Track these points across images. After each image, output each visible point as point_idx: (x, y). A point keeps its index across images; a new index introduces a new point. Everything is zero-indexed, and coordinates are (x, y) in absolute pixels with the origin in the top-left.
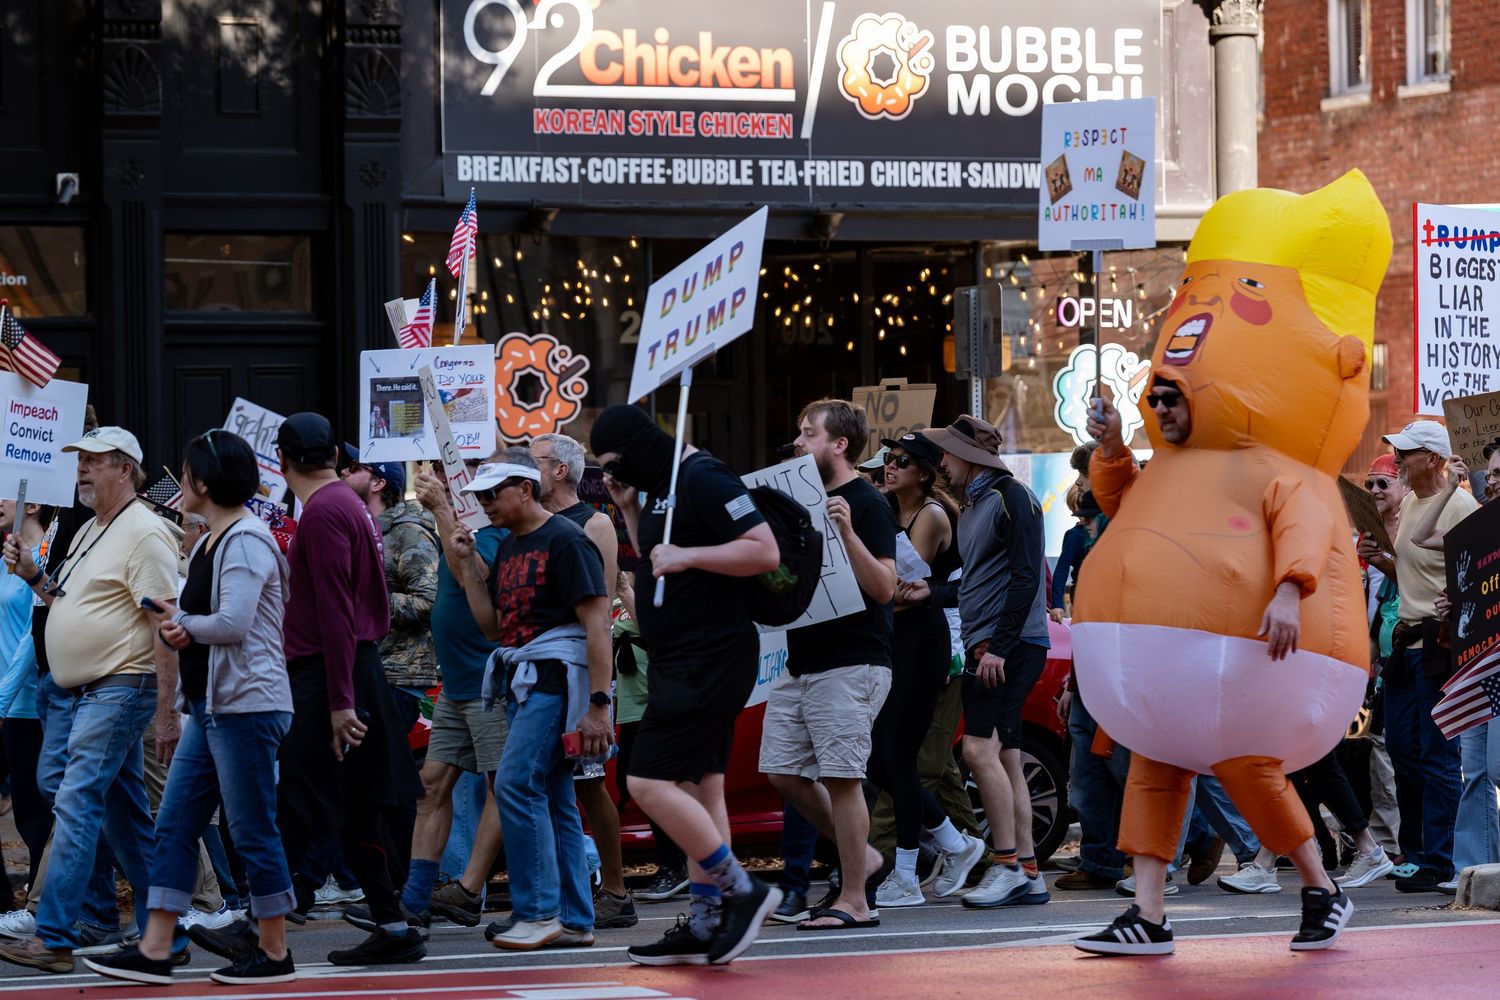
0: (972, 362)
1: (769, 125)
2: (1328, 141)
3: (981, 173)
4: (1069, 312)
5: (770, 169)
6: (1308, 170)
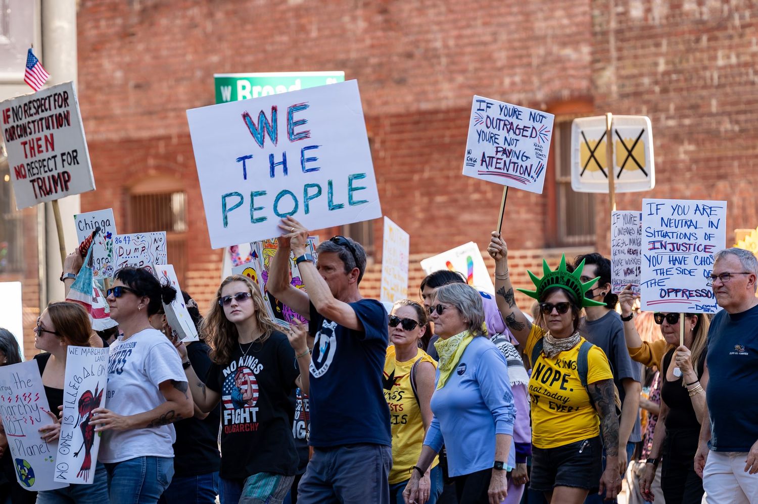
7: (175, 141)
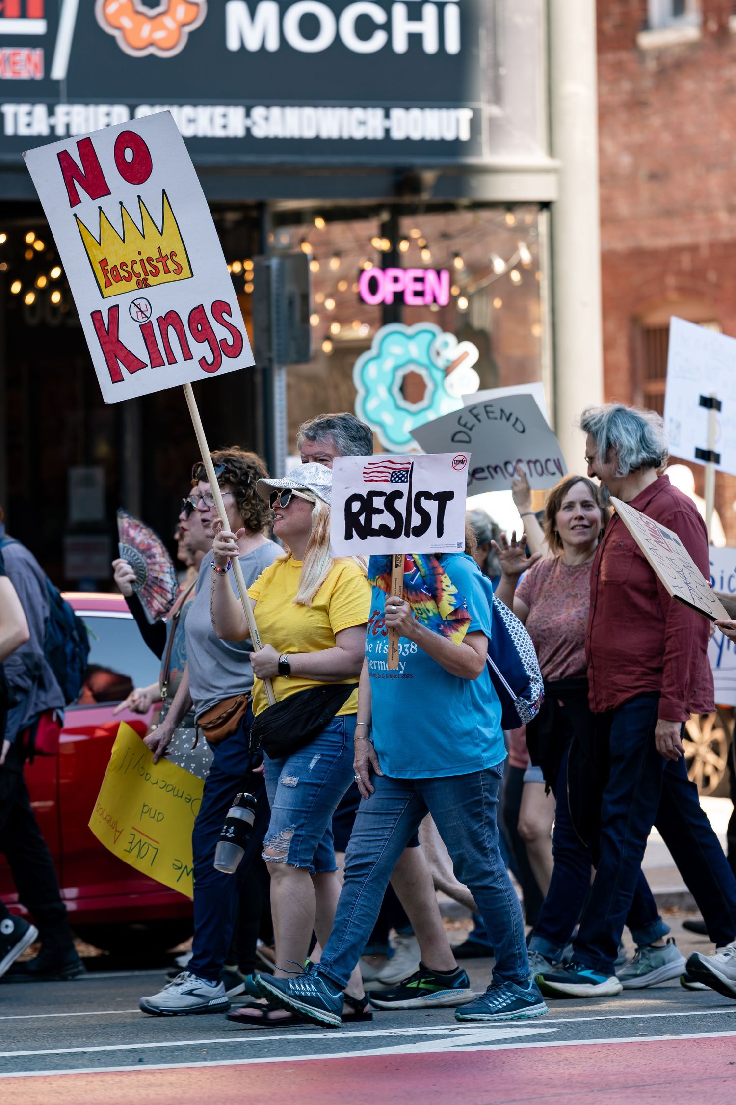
0: (275, 346)
1: (15, 63)
2: (647, 83)
3: (267, 119)
4: (374, 286)
5: (16, 116)
6: (623, 116)
7: (705, 252)
